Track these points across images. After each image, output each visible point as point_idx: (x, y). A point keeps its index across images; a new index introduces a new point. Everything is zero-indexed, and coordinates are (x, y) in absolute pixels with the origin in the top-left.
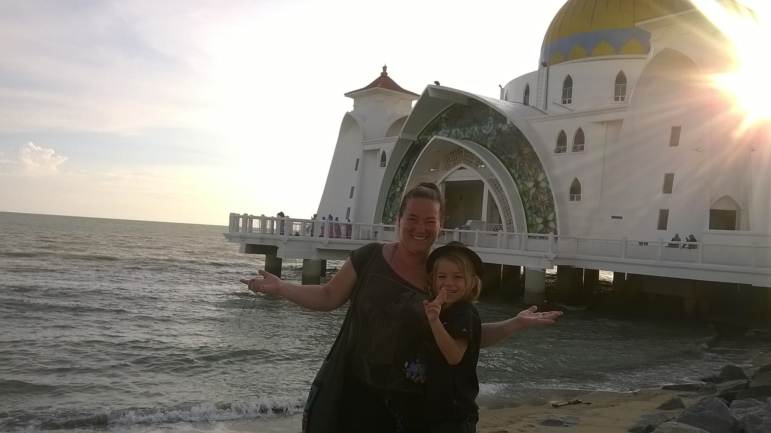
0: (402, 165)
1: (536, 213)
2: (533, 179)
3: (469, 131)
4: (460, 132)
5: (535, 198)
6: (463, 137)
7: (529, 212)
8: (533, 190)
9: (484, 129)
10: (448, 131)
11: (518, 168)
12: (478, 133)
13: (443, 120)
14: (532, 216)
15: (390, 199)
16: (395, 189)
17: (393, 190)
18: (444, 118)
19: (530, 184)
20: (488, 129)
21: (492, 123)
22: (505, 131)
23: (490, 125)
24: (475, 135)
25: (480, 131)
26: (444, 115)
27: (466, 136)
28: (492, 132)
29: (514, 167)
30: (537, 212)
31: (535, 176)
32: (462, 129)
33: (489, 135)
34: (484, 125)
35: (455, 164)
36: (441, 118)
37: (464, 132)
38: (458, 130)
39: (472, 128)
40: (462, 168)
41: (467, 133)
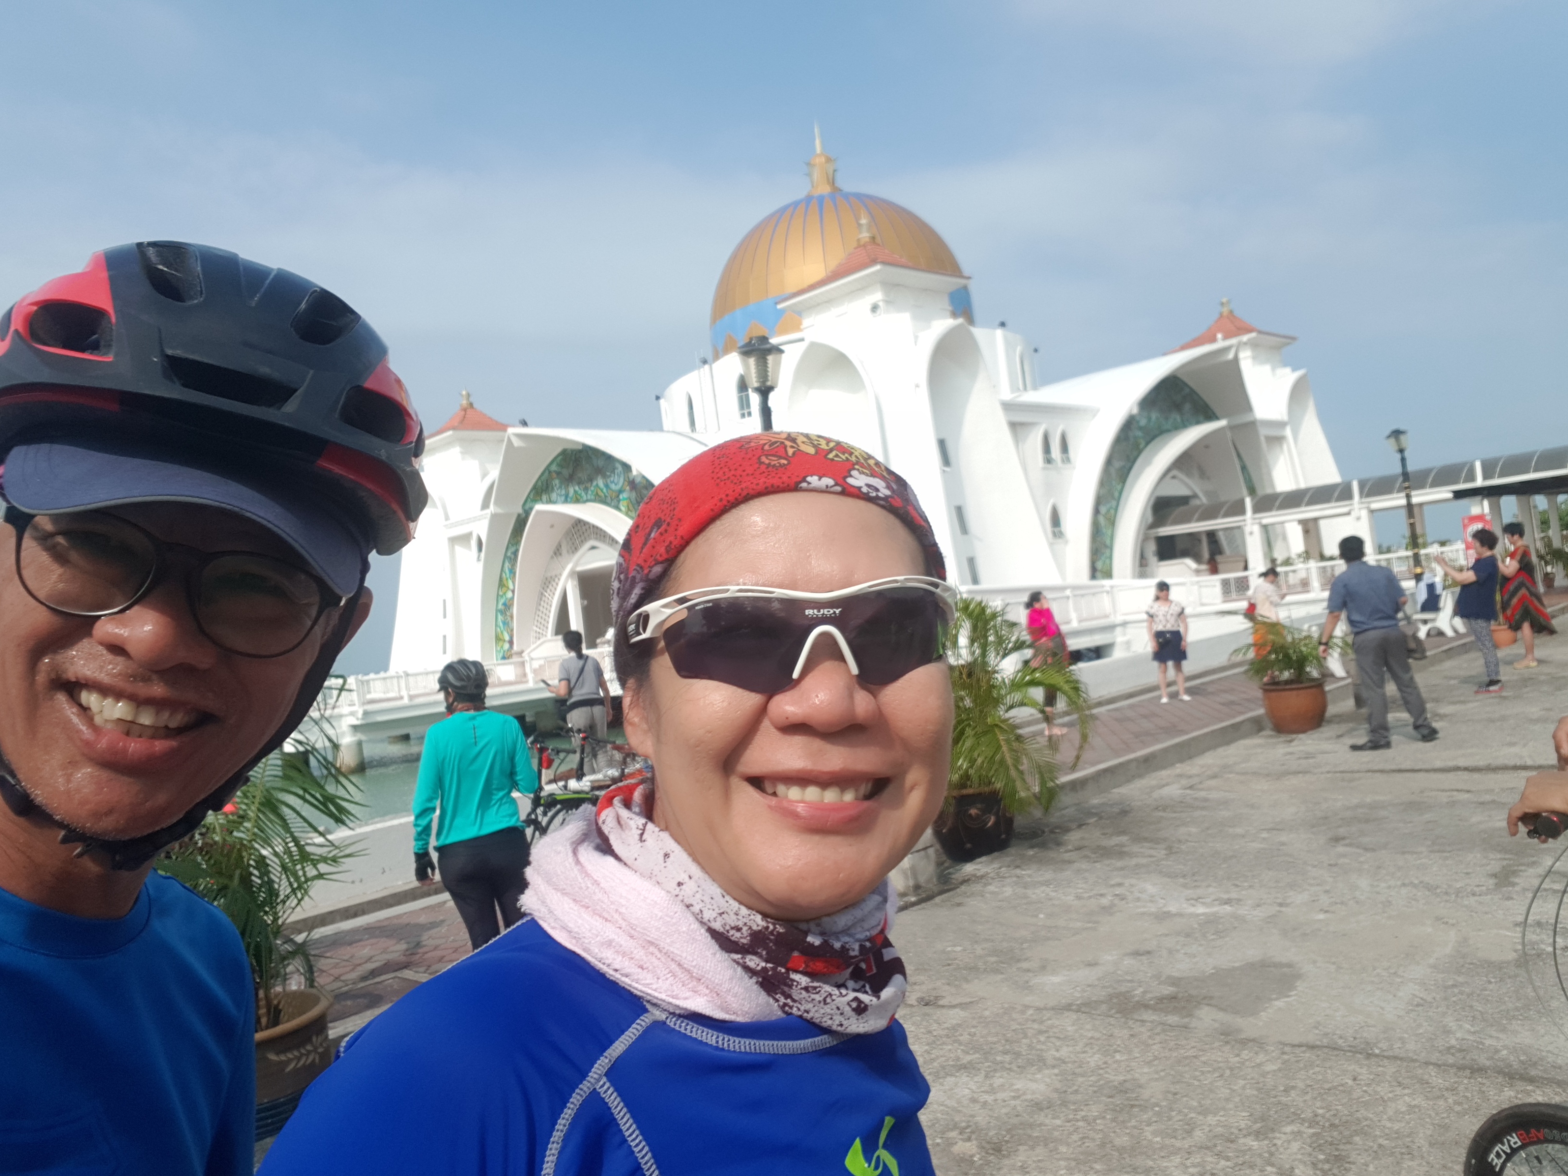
0: (509, 554)
3: (592, 488)
4: (580, 491)
6: (585, 498)
9: (613, 482)
10: (563, 492)
12: (605, 490)
13: (554, 475)
15: (503, 612)
16: (505, 593)
17: (502, 596)
18: (555, 472)
20: (618, 482)
23: (619, 476)
24: (600, 493)
25: (607, 486)
26: (554, 468)
27: (589, 497)
28: (623, 486)
32: (582, 487)
33: (621, 491)
34: (610, 476)
35: (582, 542)
36: (550, 472)
37: (586, 489)
38: (577, 488)
39: (595, 483)
40: (593, 548)
41: (590, 492)
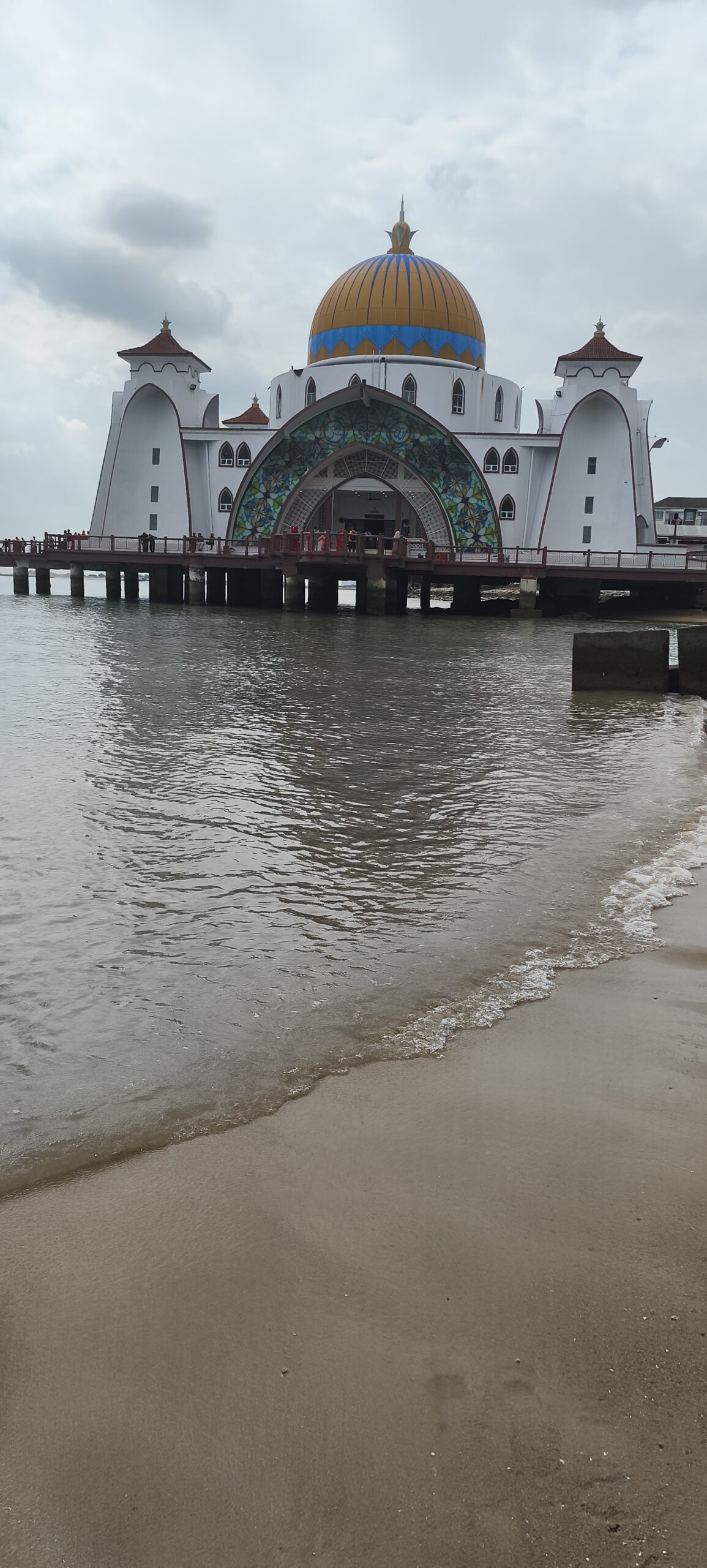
1: (465, 528)
2: (460, 494)
3: (374, 436)
4: (360, 436)
5: (463, 514)
7: (457, 527)
8: (461, 506)
9: (395, 436)
10: (341, 433)
11: (442, 482)
12: (387, 440)
13: (333, 419)
14: (461, 531)
16: (254, 493)
18: (333, 416)
19: (458, 500)
20: (401, 436)
21: (407, 432)
22: (424, 442)
23: (404, 434)
24: (381, 441)
25: (390, 438)
26: (332, 413)
27: (369, 441)
28: (406, 441)
29: (437, 481)
30: (467, 527)
31: (464, 492)
32: (363, 433)
33: (403, 444)
34: (395, 432)
36: (328, 415)
37: (367, 436)
38: (357, 433)
39: (377, 433)
40: (364, 476)
41: (371, 438)
